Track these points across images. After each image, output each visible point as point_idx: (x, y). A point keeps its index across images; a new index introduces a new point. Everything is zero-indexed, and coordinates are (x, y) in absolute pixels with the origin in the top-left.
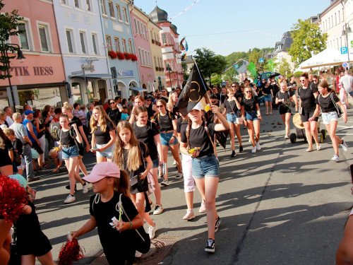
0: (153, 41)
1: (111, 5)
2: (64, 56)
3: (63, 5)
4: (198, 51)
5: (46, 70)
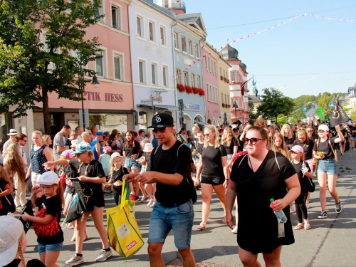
0: (222, 78)
1: (183, 40)
2: (134, 85)
3: (139, 37)
4: (266, 91)
5: (116, 97)
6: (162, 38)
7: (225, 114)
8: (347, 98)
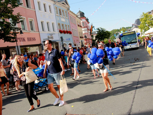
0: (78, 26)
1: (60, 10)
2: (40, 32)
3: (39, 11)
5: (32, 39)
6: (50, 11)
7: (82, 41)
8: (132, 29)
